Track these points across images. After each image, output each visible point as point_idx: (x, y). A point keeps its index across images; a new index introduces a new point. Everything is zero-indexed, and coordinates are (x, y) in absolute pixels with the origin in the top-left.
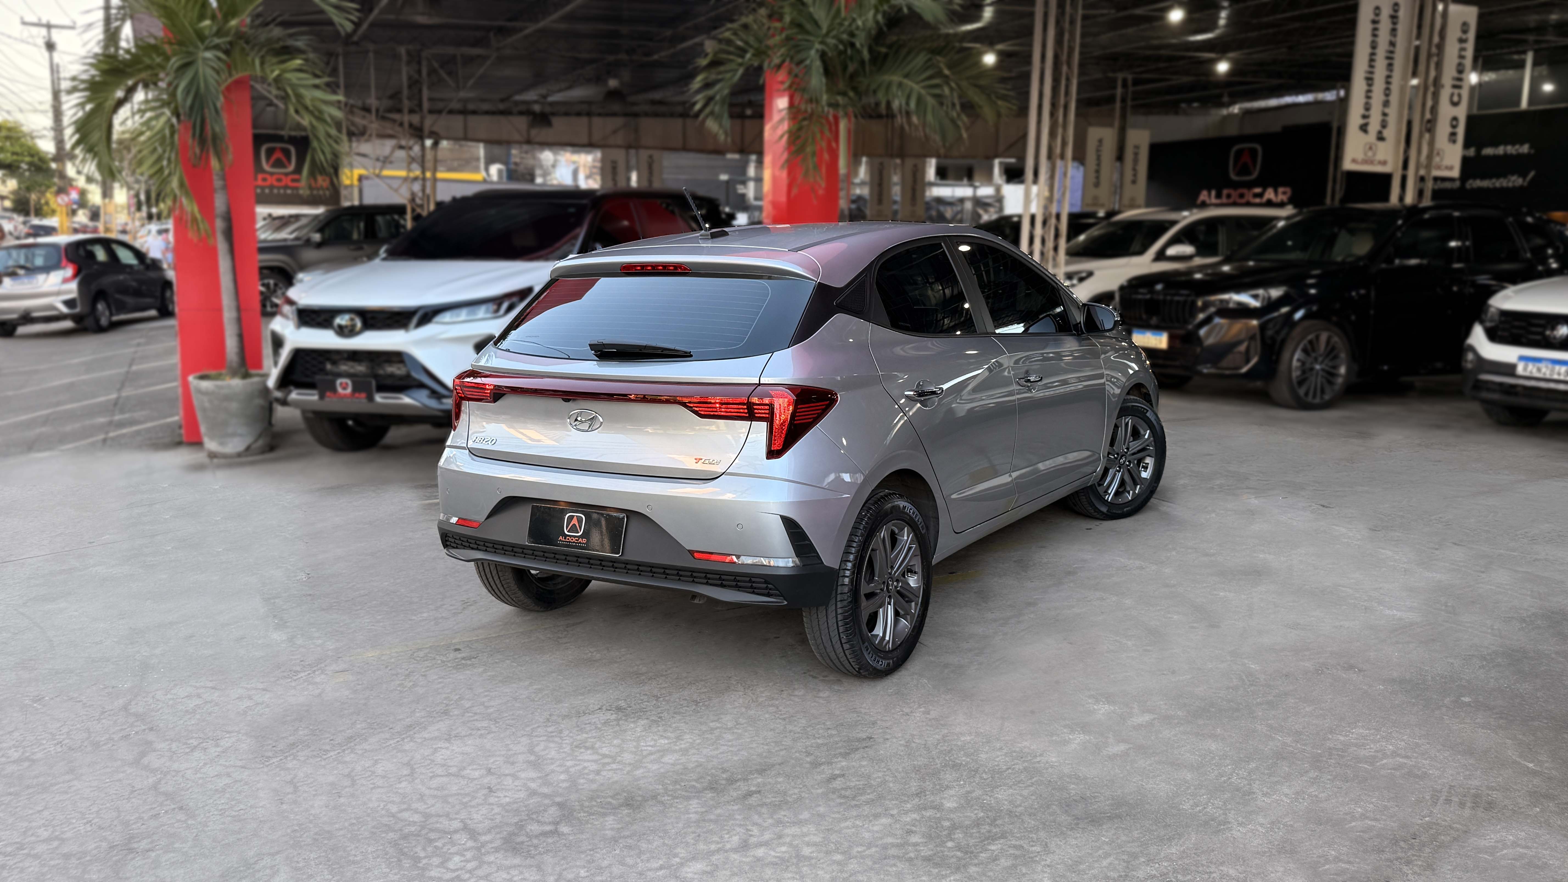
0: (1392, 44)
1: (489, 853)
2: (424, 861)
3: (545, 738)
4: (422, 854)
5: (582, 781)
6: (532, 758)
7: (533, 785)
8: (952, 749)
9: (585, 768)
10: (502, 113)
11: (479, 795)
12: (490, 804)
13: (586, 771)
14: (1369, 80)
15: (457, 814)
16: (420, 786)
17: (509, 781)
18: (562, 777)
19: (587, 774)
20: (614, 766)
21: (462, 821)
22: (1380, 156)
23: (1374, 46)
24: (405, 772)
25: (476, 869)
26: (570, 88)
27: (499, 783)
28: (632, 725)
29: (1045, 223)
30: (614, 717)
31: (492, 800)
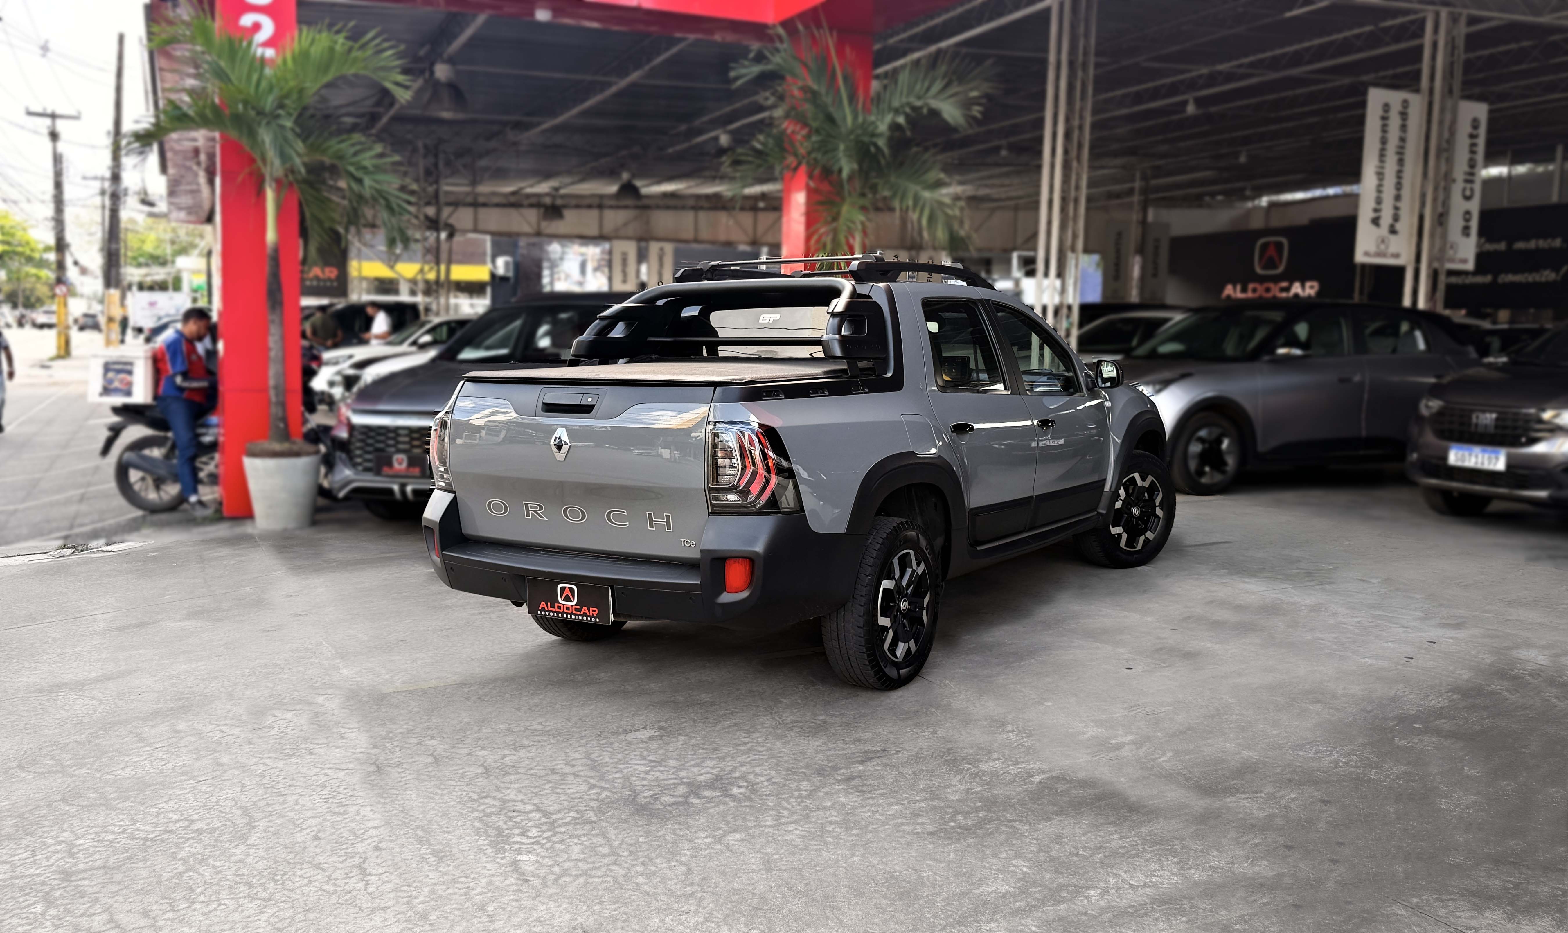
0: (1403, 140)
1: (560, 826)
2: (506, 832)
3: (598, 748)
4: (505, 827)
5: (634, 779)
7: (592, 781)
10: (513, 205)
11: (547, 787)
12: (557, 793)
13: (637, 772)
14: (1380, 175)
15: (530, 800)
16: (494, 781)
17: (570, 778)
18: (617, 775)
20: (662, 769)
21: (534, 804)
22: (1392, 249)
23: (1384, 141)
25: (551, 836)
26: (582, 180)
27: (563, 779)
28: (674, 740)
29: (1057, 314)
30: (657, 734)
31: (558, 791)
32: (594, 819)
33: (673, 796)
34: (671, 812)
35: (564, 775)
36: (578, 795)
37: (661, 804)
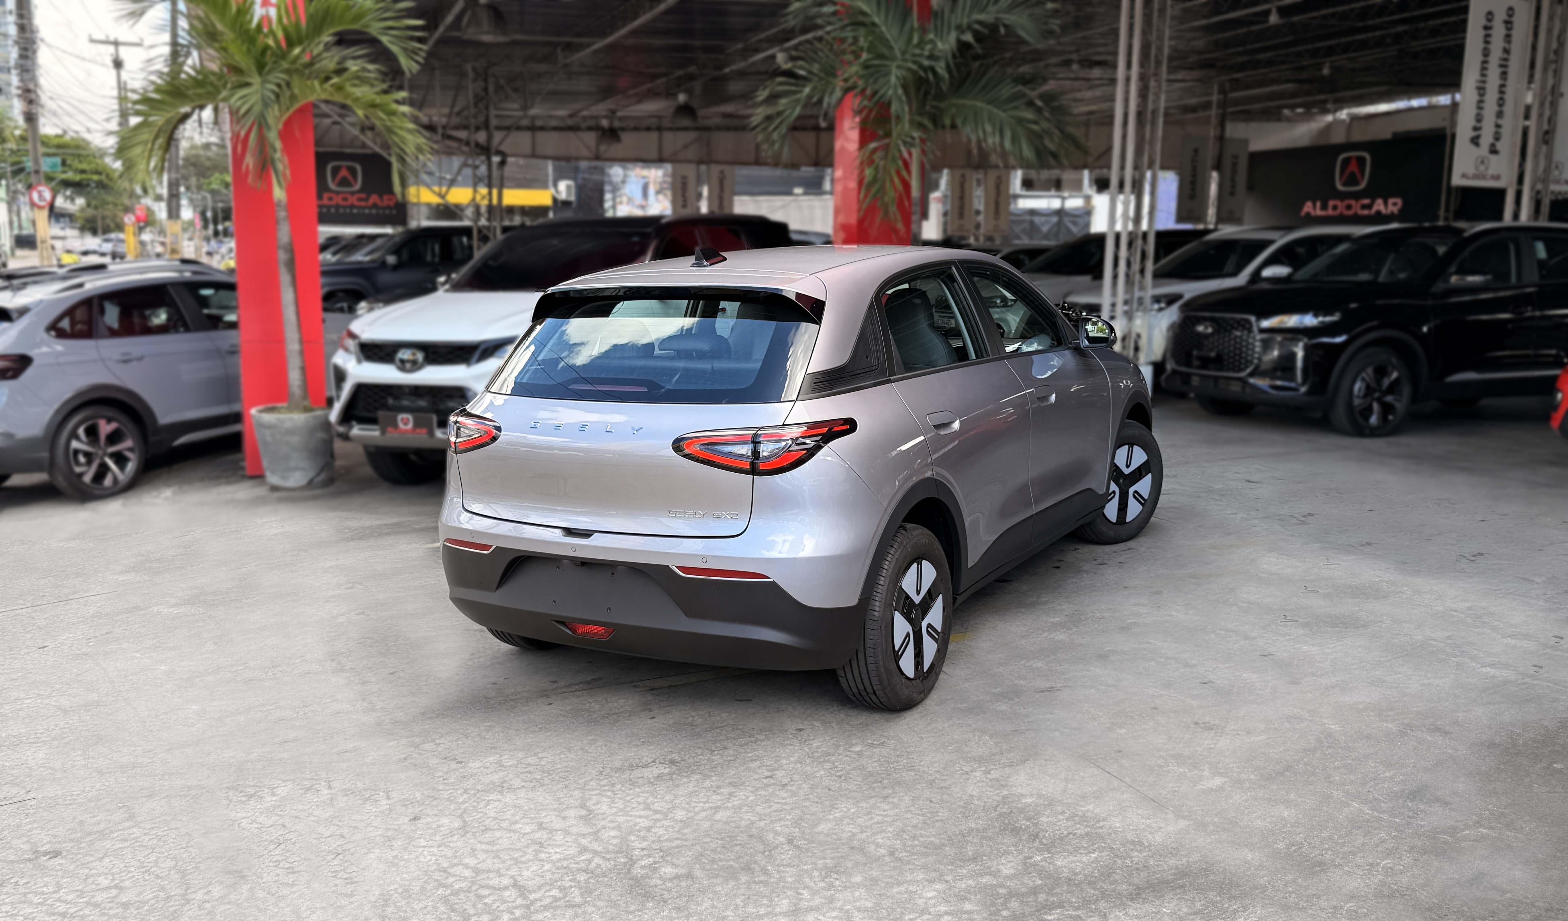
0: (1507, 51)
1: (537, 911)
3: (597, 792)
4: (472, 911)
5: (633, 838)
6: (584, 812)
7: (584, 842)
8: (1011, 812)
9: (636, 824)
10: (571, 128)
11: (530, 851)
12: (540, 860)
13: (637, 828)
14: (1481, 90)
15: (508, 870)
17: (559, 837)
18: (614, 833)
19: (639, 831)
20: (666, 823)
21: (512, 877)
22: (1493, 171)
23: (1486, 53)
24: (456, 825)
26: (639, 101)
27: (550, 839)
28: (685, 780)
29: (1130, 244)
30: (667, 770)
31: (543, 856)
32: (578, 900)
33: (677, 866)
34: (669, 891)
35: (552, 831)
36: (565, 863)
37: (661, 878)
